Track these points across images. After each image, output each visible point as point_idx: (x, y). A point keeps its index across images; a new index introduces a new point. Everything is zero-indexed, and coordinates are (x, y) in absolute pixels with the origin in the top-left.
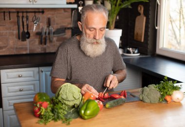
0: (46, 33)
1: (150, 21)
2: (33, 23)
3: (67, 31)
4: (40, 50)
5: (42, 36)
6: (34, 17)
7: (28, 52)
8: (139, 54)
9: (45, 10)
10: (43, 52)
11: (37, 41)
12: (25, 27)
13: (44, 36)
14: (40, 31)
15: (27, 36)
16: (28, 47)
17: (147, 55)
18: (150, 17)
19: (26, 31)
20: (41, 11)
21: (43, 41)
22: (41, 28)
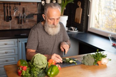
0: (21, 17)
1: (85, 11)
2: (13, 11)
3: (34, 16)
4: (18, 27)
5: (19, 19)
6: (15, 7)
7: (10, 28)
8: (77, 31)
9: (21, 3)
10: (20, 28)
11: (16, 22)
12: (9, 13)
13: (20, 19)
14: (18, 15)
15: (10, 19)
16: (10, 25)
17: (82, 31)
18: (85, 9)
19: (9, 15)
20: (18, 3)
21: (20, 22)
22: (18, 14)
